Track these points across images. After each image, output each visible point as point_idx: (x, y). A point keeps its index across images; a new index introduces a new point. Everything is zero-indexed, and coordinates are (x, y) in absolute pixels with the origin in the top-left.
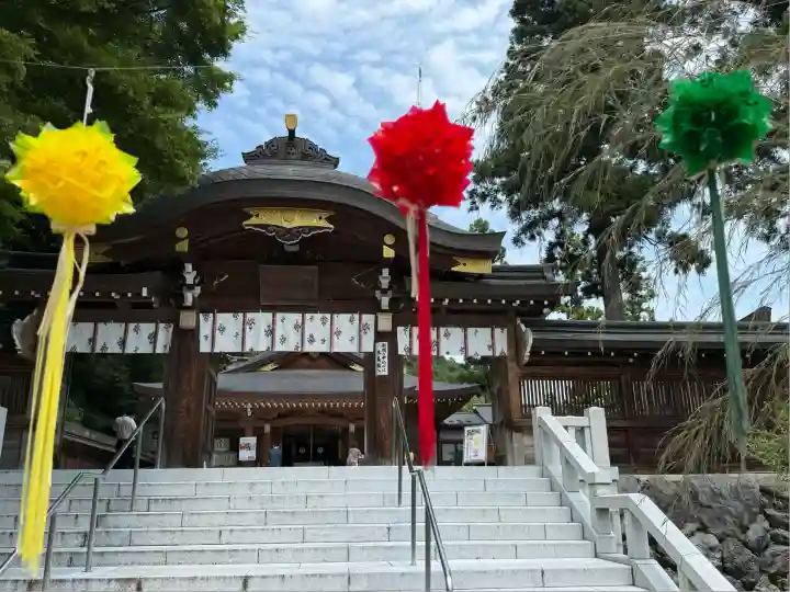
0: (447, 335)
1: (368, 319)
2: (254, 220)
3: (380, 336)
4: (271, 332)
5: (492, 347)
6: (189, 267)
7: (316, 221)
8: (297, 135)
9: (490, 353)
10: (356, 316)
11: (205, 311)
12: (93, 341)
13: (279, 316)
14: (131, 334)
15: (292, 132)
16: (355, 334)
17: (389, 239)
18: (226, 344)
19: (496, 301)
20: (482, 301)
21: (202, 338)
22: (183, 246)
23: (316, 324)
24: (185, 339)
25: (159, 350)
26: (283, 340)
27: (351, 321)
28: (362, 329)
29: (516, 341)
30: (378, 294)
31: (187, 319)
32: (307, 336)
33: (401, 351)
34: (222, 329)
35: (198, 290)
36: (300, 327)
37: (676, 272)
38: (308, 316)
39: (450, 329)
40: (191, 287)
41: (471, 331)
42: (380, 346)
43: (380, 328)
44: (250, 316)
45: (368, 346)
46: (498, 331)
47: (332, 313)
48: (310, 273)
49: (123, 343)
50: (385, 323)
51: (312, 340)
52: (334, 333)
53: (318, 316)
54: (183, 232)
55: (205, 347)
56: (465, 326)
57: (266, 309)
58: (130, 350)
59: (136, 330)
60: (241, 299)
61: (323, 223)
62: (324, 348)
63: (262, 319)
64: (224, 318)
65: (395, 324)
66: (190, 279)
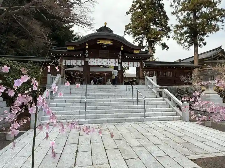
0: (130, 63)
1: (117, 60)
3: (119, 63)
4: (101, 62)
5: (138, 65)
6: (87, 50)
7: (110, 43)
8: (106, 26)
10: (115, 60)
11: (89, 58)
12: (70, 63)
13: (102, 59)
14: (77, 62)
15: (105, 26)
16: (115, 63)
17: (122, 46)
18: (93, 64)
19: (139, 58)
20: (137, 58)
21: (89, 63)
22: (87, 47)
23: (108, 61)
24: (86, 63)
25: (82, 65)
26: (103, 63)
27: (114, 60)
28: (116, 62)
29: (142, 65)
30: (119, 56)
31: (87, 60)
32: (107, 63)
33: (123, 66)
34: (92, 61)
36: (106, 61)
37: (162, 49)
38: (107, 59)
40: (87, 54)
41: (134, 63)
42: (119, 65)
43: (119, 62)
44: (97, 59)
45: (117, 65)
46: (139, 63)
47: (111, 59)
48: (107, 52)
49: (76, 63)
50: (120, 61)
51: (108, 63)
52: (111, 62)
53: (109, 59)
54: (87, 44)
55: (89, 64)
57: (99, 58)
59: (78, 61)
60: (96, 56)
61: (111, 43)
62: (110, 65)
63: (99, 60)
64: (93, 59)
65: (122, 61)
66: (87, 52)
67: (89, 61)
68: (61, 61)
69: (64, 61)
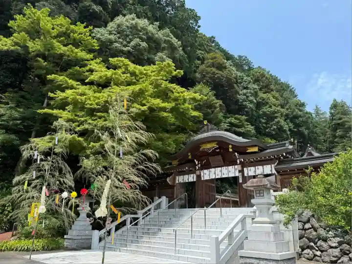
0: (258, 169)
1: (236, 167)
2: (202, 148)
3: (239, 171)
4: (215, 173)
5: (271, 171)
6: (195, 160)
7: (213, 145)
9: (271, 173)
10: (234, 166)
11: (202, 170)
12: (183, 179)
13: (216, 169)
14: (189, 177)
16: (234, 171)
17: (230, 146)
18: (206, 178)
19: (265, 157)
21: (202, 177)
22: (190, 157)
24: (199, 177)
25: (195, 180)
26: (218, 175)
27: (233, 168)
28: (235, 169)
30: (237, 160)
31: (198, 172)
32: (222, 173)
33: (246, 175)
34: (205, 174)
35: (200, 165)
36: (221, 171)
38: (223, 168)
39: (259, 167)
41: (265, 166)
42: (240, 174)
43: (239, 169)
44: (210, 170)
45: (237, 174)
46: (272, 165)
47: (228, 166)
49: (188, 180)
50: (240, 167)
51: (224, 174)
52: (229, 172)
53: (225, 168)
54: (189, 154)
55: (202, 179)
56: (263, 165)
57: (213, 168)
58: (190, 181)
60: (207, 166)
61: (215, 145)
62: (227, 176)
63: (213, 170)
64: (206, 171)
65: (243, 167)
66: (197, 163)
67: (202, 175)
68: (174, 179)
69: (177, 178)
